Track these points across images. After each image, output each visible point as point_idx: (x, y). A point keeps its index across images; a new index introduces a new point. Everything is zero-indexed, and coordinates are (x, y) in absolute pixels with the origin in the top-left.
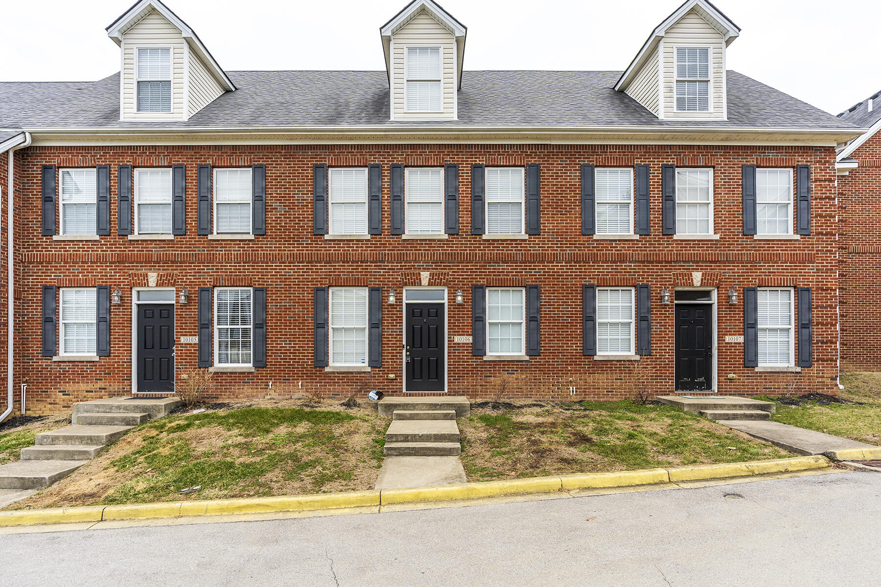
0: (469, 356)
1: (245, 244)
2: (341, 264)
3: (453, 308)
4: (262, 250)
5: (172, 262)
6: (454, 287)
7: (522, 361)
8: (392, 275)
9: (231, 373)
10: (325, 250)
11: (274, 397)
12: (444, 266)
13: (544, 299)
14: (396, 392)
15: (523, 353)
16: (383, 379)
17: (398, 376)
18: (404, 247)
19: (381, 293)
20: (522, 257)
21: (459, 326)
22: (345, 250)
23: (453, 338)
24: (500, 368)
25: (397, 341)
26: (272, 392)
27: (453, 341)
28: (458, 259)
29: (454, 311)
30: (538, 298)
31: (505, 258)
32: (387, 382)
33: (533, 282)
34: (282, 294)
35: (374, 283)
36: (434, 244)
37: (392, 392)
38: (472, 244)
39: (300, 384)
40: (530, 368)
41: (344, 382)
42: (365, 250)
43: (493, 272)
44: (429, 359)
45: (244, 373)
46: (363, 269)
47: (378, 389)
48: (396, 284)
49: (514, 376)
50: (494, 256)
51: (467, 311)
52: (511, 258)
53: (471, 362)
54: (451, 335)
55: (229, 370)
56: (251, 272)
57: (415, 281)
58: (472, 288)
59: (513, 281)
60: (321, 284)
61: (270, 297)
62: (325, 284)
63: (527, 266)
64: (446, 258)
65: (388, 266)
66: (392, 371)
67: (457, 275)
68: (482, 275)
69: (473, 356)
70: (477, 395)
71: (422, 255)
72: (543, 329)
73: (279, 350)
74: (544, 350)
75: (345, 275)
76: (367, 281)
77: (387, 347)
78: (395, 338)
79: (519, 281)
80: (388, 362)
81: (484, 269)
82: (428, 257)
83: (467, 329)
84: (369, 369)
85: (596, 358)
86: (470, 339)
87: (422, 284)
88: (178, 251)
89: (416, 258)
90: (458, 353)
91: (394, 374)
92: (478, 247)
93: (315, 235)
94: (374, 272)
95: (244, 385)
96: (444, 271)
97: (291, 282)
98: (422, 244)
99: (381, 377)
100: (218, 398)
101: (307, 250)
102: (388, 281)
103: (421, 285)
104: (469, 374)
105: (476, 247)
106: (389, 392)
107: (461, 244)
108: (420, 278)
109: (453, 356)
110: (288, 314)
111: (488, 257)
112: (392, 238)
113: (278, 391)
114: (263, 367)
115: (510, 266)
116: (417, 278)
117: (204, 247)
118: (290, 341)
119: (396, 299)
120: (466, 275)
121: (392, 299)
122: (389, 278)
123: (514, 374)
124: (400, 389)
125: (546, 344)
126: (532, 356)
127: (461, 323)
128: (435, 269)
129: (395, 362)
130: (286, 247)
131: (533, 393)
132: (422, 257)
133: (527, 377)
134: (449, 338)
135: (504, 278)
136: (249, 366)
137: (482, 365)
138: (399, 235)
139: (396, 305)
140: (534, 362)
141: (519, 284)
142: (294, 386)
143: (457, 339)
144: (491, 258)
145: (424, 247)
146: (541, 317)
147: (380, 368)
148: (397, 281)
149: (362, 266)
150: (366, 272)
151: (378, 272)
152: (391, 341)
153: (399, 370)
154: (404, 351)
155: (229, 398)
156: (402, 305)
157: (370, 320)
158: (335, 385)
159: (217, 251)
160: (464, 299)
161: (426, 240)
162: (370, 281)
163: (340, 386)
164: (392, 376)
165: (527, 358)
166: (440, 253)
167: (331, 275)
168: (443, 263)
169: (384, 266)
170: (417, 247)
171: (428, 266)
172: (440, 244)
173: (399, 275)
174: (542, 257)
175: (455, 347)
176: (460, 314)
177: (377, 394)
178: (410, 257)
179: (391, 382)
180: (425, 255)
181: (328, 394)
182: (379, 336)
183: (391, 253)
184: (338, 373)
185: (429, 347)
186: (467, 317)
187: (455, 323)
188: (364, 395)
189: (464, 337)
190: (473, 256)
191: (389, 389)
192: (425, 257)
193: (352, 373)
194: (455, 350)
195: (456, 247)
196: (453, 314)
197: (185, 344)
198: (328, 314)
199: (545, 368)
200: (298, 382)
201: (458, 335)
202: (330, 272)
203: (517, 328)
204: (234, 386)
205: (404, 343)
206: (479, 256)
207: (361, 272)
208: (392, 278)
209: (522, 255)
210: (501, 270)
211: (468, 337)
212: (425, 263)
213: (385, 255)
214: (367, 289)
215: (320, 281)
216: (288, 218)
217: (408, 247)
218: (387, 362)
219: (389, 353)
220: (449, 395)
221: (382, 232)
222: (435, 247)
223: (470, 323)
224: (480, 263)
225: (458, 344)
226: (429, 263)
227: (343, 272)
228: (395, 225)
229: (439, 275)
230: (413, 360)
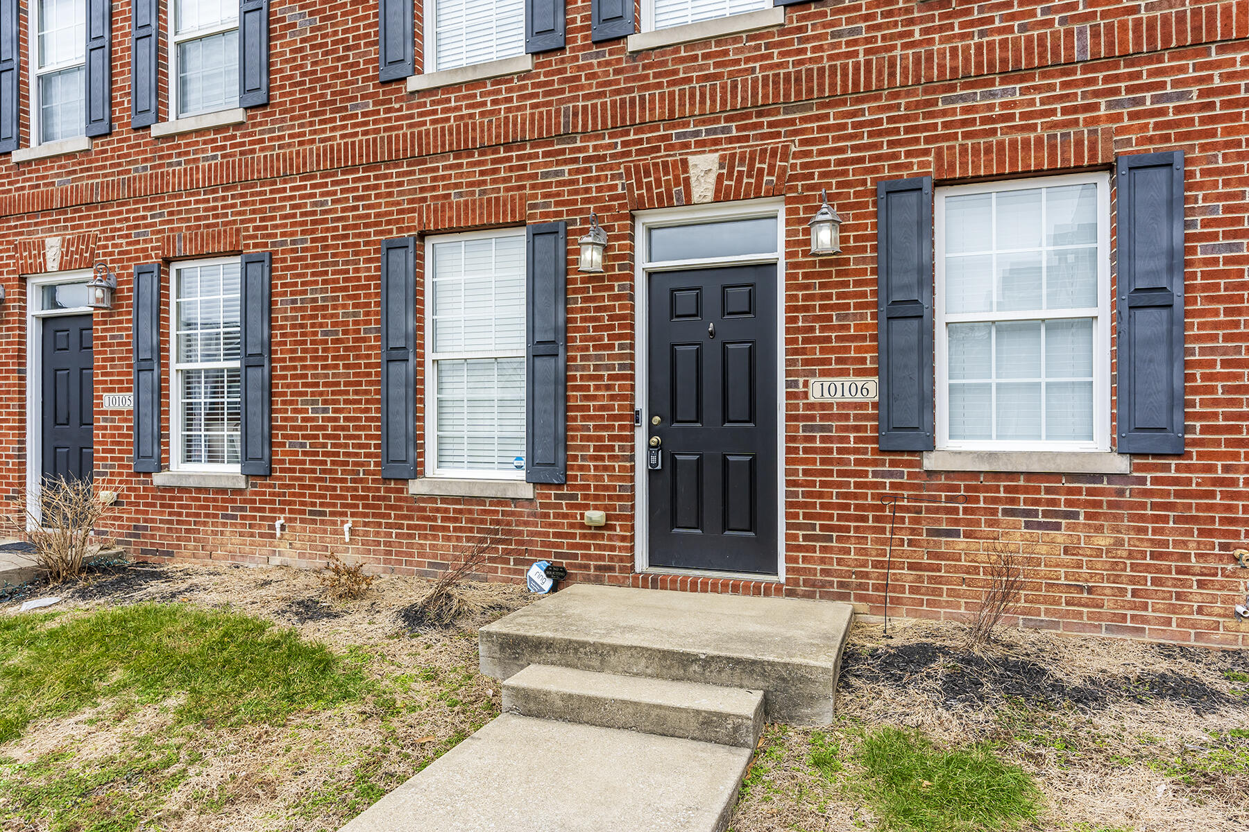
0: (865, 451)
1: (225, 139)
2: (452, 161)
3: (806, 276)
4: (262, 150)
5: (90, 205)
6: (807, 199)
7: (1097, 477)
8: (598, 179)
9: (199, 490)
10: (410, 126)
11: (289, 560)
12: (770, 125)
13: (1204, 210)
14: (611, 569)
15: (1101, 440)
16: (572, 526)
17: (618, 518)
18: (634, 79)
19: (561, 243)
20: (1096, 44)
21: (828, 339)
22: (462, 117)
23: (806, 384)
24: (995, 500)
25: (612, 397)
26: (284, 547)
27: (806, 395)
28: (821, 89)
29: (807, 287)
30: (1176, 205)
31: (1017, 61)
32: (584, 536)
33: (1151, 140)
34: (307, 266)
35: (542, 209)
36: (737, 51)
37: (598, 568)
38: (878, 27)
39: (346, 527)
40: (1132, 506)
41: (461, 529)
42: (519, 108)
43: (964, 123)
44: (725, 462)
45: (223, 491)
46: (511, 169)
47: (558, 555)
48: (609, 208)
49: (1060, 537)
50: (967, 60)
51: (857, 283)
52: (1042, 56)
53: (875, 474)
54: (797, 373)
55: (192, 483)
56: (239, 213)
57: (669, 191)
58: (875, 193)
59: (1053, 148)
60: (400, 230)
61: (280, 277)
62: (409, 229)
63: (1117, 78)
64: (776, 95)
65: (585, 149)
66: (596, 497)
67: (821, 153)
68: (917, 140)
69: (883, 452)
70: (897, 601)
71: (692, 96)
72: (1198, 338)
73: (301, 428)
74: (1204, 430)
75: (460, 195)
76: (522, 206)
77: (584, 418)
78: (608, 387)
79: (1079, 143)
80: (586, 471)
81: (928, 115)
82: (713, 101)
83: (858, 349)
84: (528, 492)
86: (869, 389)
87: (695, 199)
88: (97, 176)
89: (672, 111)
90: (823, 440)
91: (606, 508)
92: (901, 35)
93: (384, 83)
94: (546, 175)
95: (224, 525)
96: (770, 143)
97: (327, 230)
98: (695, 58)
99: (565, 516)
100: (171, 554)
101: (365, 133)
102: (585, 201)
103: (689, 203)
104: (865, 519)
105: (892, 37)
106: (587, 567)
107: (833, 35)
108: (687, 180)
109: (806, 450)
110: (321, 325)
111: (942, 67)
112: (598, 55)
113: (298, 544)
114: (265, 477)
115: (1037, 89)
116: (676, 178)
117: (145, 160)
118: (325, 402)
119: (605, 258)
120: (855, 148)
121: (591, 258)
122: (587, 190)
123: (1057, 527)
124: (621, 559)
125: (1216, 402)
126: (1145, 455)
127: (832, 328)
128: (739, 139)
129: (606, 468)
130: (315, 132)
131: (1149, 613)
132: (692, 104)
133: (1119, 543)
134: (788, 385)
135: (1013, 143)
136: (229, 472)
137: (919, 487)
138: (618, 39)
139: (611, 278)
140: (1155, 481)
141: (1079, 155)
142: (335, 532)
143: (819, 389)
144: (954, 70)
145: (701, 68)
146: (1187, 289)
147: (559, 486)
148: (612, 198)
149: (509, 159)
150: (519, 178)
151: (557, 173)
152: (594, 398)
153: (620, 498)
154: (641, 434)
155: (194, 556)
156: (632, 278)
157: (531, 329)
158: (435, 537)
159: (170, 165)
160: (844, 240)
161: (705, 42)
162: (532, 207)
163: (448, 539)
164: (596, 516)
165: (1121, 465)
166: (755, 81)
167: (424, 199)
168: (769, 114)
169: (572, 150)
170: (675, 72)
171: (715, 131)
172: (758, 47)
173: (620, 176)
174: (1197, 29)
175: (813, 418)
176: (829, 297)
177: (549, 571)
178: (652, 110)
179: (594, 537)
180: (703, 95)
181: (419, 564)
182: (556, 383)
183: (594, 106)
184: (445, 499)
185: (725, 419)
186: (857, 306)
187: (812, 329)
188: (516, 572)
189: (848, 381)
190: (880, 73)
191: (589, 557)
192: (703, 102)
193: (480, 500)
194: (812, 429)
195: (814, 49)
196: (806, 298)
197: (113, 413)
198: (422, 320)
199: (1211, 507)
200: (343, 523)
201: (824, 373)
202: (422, 190)
203: (1068, 344)
204: (205, 524)
205: (641, 403)
206: (905, 70)
207: (505, 180)
208: (599, 189)
209: (1096, 34)
210: (998, 111)
211: (860, 381)
212: (704, 122)
213: (575, 114)
214: (523, 231)
215: (397, 221)
216: (321, 46)
217: (646, 77)
218: (581, 468)
219: (589, 438)
220: (791, 594)
221: (566, 41)
222: (737, 62)
223: (867, 326)
224: (908, 94)
225: (823, 406)
226: (717, 120)
227: (457, 186)
228: (603, 10)
229: (752, 160)
230: (672, 463)
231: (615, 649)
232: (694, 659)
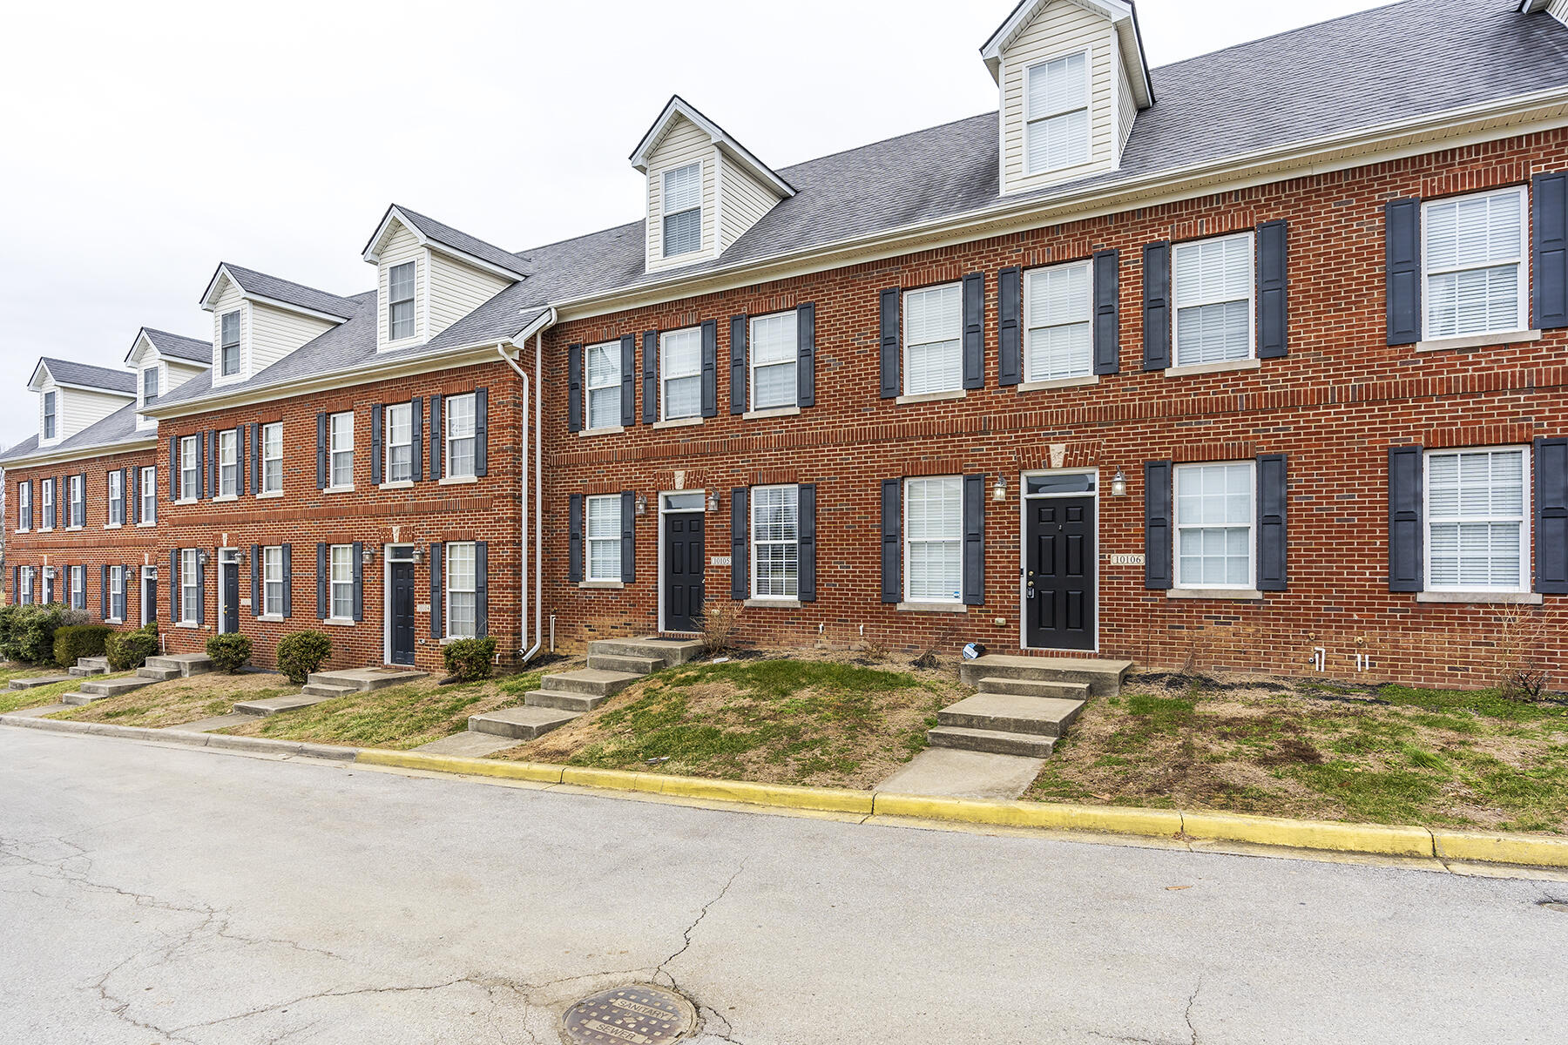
0: (1138, 589)
1: (788, 422)
2: (921, 441)
3: (1109, 505)
4: (810, 429)
5: (703, 455)
6: (1110, 468)
7: (1248, 601)
8: (1002, 453)
9: (771, 609)
10: (897, 422)
11: (826, 646)
12: (1092, 431)
13: (1295, 481)
14: (1009, 647)
15: (1251, 585)
16: (987, 626)
17: (1012, 622)
18: (1021, 405)
19: (982, 485)
20: (1248, 403)
21: (1121, 535)
22: (927, 419)
23: (1109, 557)
24: (1201, 612)
25: (1009, 562)
26: (823, 639)
27: (1109, 562)
28: (1117, 416)
29: (1110, 510)
30: (1284, 478)
31: (1211, 408)
32: (993, 631)
33: (1273, 448)
34: (837, 492)
35: (974, 468)
36: (1074, 395)
37: (1001, 646)
38: (1145, 388)
39: (861, 628)
40: (1264, 614)
41: (926, 628)
42: (958, 416)
43: (1186, 436)
44: (1068, 595)
45: (787, 609)
46: (954, 446)
47: (979, 641)
48: (1008, 468)
49: (1231, 628)
50: (1188, 407)
51: (1134, 509)
52: (1223, 407)
53: (1143, 600)
54: (1105, 551)
55: (768, 605)
56: (797, 462)
57: (1039, 461)
58: (1143, 466)
59: (1228, 450)
60: (891, 475)
61: (821, 497)
62: (897, 474)
63: (1257, 419)
64: (1095, 417)
65: (995, 438)
66: (1001, 612)
67: (1117, 446)
68: (1164, 443)
69: (1147, 589)
70: (1154, 660)
71: (1052, 415)
72: (1293, 538)
73: (833, 576)
74: (1296, 579)
75: (926, 458)
76: (961, 466)
77: (994, 572)
78: (1007, 557)
79: (1240, 448)
80: (994, 598)
81: (1169, 431)
82: (1062, 418)
83: (1135, 541)
84: (964, 609)
85: (1421, 597)
86: (1140, 560)
87: (1053, 466)
88: (707, 439)
89: (1041, 422)
90: (1118, 583)
91: (1005, 617)
92: (1156, 393)
93: (882, 399)
94: (972, 450)
95: (787, 627)
96: (1092, 441)
97: (849, 473)
98: (1053, 397)
99: (984, 621)
100: (754, 643)
101: (871, 424)
102: (994, 464)
103: (1050, 467)
104: (1138, 621)
105: (1153, 393)
106: (996, 646)
107: (1123, 390)
108: (1049, 456)
109: (1109, 588)
110: (845, 523)
111: (1176, 409)
112: (1001, 392)
113: (831, 637)
114: (812, 602)
115: (1221, 422)
116: (1043, 455)
117: (738, 431)
118: (848, 563)
119: (1006, 493)
120: (1134, 445)
121: (999, 494)
122: (996, 459)
123: (1230, 624)
124: (1014, 642)
125: (1302, 567)
126: (1270, 591)
127: (1123, 530)
128: (1075, 438)
129: (1006, 597)
130: (842, 422)
131: (1271, 662)
132: (1052, 420)
133: (1258, 631)
134: (1100, 557)
135: (1209, 446)
136: (792, 599)
137: (1164, 606)
138: (1013, 385)
139: (1008, 503)
140: (1274, 602)
141: (1240, 454)
142: (854, 630)
143: (1116, 559)
144: (1182, 411)
145: (1056, 402)
146: (1288, 516)
147: (981, 606)
148: (1009, 463)
149: (954, 441)
150: (959, 451)
151: (979, 450)
152: (1000, 562)
153: (1013, 612)
154: (1023, 580)
155: (768, 644)
156: (1019, 503)
157: (966, 528)
158: (912, 633)
159: (753, 435)
160: (1128, 488)
161: (1059, 389)
162: (966, 466)
163: (919, 633)
164: (1001, 621)
165: (1259, 595)
166: (1084, 410)
167: (906, 460)
168: (1091, 426)
169: (988, 439)
170: (1043, 403)
171: (1063, 433)
172: (1086, 394)
173: (1013, 453)
174: (1292, 400)
175: (1113, 573)
176: (1121, 515)
177: (976, 648)
178: (1031, 421)
179: (999, 631)
180: (1057, 415)
181: (902, 646)
182: (979, 554)
183: (1000, 417)
184: (916, 613)
185: (1068, 573)
186: (1135, 520)
187: (1113, 531)
188: (957, 649)
189: (1130, 556)
190: (1146, 410)
191: (997, 641)
192: (1057, 418)
193: (937, 613)
194: (1112, 578)
195: (1114, 396)
196: (1109, 515)
197: (717, 567)
198: (903, 521)
199: (1299, 614)
200: (858, 626)
201: (1118, 552)
202: (904, 455)
203: (1237, 538)
204: (775, 627)
205: (1024, 565)
206: (1158, 410)
207: (951, 452)
208: (1002, 459)
209: (1247, 399)
210: (1203, 431)
211: (1136, 556)
212: (1058, 429)
213: (990, 421)
214: (961, 477)
215: (889, 470)
216: (845, 377)
217: (1028, 404)
218: (992, 597)
219: (997, 582)
220: (1101, 657)
221: (985, 384)
222: (1075, 400)
223: (1140, 530)
224: (1160, 421)
225: (1118, 567)
226: (1065, 428)
227: (924, 453)
228: (1005, 370)
229: (1082, 448)
230: (1039, 594)
231: (1025, 669)
232: (1060, 672)
